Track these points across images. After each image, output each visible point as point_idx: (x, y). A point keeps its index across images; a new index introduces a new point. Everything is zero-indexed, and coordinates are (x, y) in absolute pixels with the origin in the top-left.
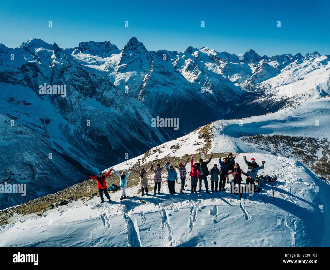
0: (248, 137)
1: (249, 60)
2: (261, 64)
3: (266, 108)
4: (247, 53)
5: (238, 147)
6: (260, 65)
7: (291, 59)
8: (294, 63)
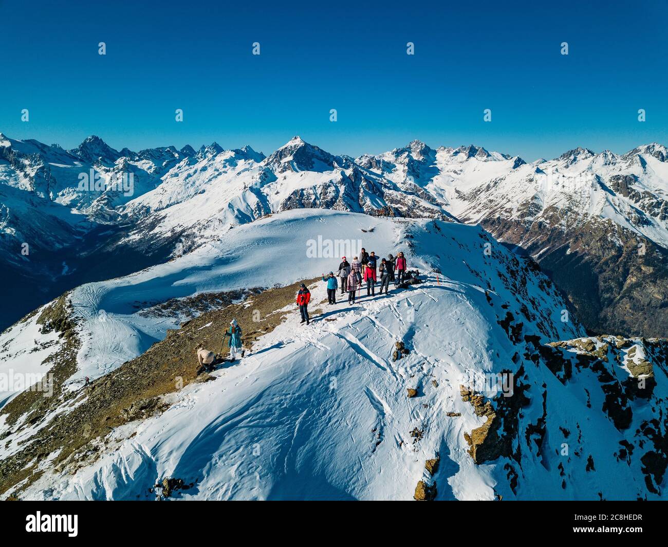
0: (152, 308)
1: (93, 159)
2: (121, 166)
3: (147, 252)
4: (85, 142)
5: (139, 331)
6: (118, 169)
7: (176, 155)
8: (182, 163)
